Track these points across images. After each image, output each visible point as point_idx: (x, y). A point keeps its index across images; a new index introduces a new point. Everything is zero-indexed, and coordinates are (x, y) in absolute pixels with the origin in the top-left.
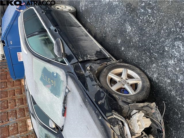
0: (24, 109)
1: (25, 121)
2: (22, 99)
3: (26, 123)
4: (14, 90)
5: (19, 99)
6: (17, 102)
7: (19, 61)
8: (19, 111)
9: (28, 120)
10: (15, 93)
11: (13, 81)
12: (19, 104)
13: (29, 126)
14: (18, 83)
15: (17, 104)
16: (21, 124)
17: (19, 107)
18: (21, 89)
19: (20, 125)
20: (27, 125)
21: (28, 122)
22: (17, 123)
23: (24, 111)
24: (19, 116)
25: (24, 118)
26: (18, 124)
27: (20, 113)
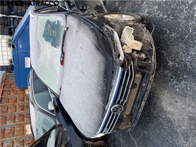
0: (24, 115)
1: (23, 126)
2: (23, 106)
3: (23, 128)
4: (17, 98)
5: (20, 106)
6: (18, 108)
7: (26, 67)
8: (18, 116)
9: (26, 125)
10: (17, 101)
11: (17, 91)
12: (19, 110)
13: (26, 131)
14: (22, 92)
15: (18, 110)
16: (19, 128)
17: (19, 112)
18: (24, 98)
19: (17, 129)
20: (25, 130)
21: (26, 127)
22: (14, 128)
23: (24, 117)
24: (18, 121)
25: (23, 122)
26: (16, 128)
27: (19, 118)
